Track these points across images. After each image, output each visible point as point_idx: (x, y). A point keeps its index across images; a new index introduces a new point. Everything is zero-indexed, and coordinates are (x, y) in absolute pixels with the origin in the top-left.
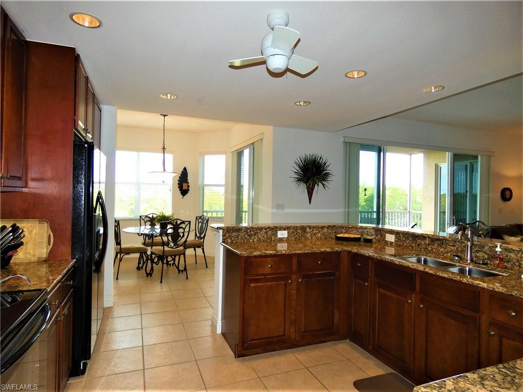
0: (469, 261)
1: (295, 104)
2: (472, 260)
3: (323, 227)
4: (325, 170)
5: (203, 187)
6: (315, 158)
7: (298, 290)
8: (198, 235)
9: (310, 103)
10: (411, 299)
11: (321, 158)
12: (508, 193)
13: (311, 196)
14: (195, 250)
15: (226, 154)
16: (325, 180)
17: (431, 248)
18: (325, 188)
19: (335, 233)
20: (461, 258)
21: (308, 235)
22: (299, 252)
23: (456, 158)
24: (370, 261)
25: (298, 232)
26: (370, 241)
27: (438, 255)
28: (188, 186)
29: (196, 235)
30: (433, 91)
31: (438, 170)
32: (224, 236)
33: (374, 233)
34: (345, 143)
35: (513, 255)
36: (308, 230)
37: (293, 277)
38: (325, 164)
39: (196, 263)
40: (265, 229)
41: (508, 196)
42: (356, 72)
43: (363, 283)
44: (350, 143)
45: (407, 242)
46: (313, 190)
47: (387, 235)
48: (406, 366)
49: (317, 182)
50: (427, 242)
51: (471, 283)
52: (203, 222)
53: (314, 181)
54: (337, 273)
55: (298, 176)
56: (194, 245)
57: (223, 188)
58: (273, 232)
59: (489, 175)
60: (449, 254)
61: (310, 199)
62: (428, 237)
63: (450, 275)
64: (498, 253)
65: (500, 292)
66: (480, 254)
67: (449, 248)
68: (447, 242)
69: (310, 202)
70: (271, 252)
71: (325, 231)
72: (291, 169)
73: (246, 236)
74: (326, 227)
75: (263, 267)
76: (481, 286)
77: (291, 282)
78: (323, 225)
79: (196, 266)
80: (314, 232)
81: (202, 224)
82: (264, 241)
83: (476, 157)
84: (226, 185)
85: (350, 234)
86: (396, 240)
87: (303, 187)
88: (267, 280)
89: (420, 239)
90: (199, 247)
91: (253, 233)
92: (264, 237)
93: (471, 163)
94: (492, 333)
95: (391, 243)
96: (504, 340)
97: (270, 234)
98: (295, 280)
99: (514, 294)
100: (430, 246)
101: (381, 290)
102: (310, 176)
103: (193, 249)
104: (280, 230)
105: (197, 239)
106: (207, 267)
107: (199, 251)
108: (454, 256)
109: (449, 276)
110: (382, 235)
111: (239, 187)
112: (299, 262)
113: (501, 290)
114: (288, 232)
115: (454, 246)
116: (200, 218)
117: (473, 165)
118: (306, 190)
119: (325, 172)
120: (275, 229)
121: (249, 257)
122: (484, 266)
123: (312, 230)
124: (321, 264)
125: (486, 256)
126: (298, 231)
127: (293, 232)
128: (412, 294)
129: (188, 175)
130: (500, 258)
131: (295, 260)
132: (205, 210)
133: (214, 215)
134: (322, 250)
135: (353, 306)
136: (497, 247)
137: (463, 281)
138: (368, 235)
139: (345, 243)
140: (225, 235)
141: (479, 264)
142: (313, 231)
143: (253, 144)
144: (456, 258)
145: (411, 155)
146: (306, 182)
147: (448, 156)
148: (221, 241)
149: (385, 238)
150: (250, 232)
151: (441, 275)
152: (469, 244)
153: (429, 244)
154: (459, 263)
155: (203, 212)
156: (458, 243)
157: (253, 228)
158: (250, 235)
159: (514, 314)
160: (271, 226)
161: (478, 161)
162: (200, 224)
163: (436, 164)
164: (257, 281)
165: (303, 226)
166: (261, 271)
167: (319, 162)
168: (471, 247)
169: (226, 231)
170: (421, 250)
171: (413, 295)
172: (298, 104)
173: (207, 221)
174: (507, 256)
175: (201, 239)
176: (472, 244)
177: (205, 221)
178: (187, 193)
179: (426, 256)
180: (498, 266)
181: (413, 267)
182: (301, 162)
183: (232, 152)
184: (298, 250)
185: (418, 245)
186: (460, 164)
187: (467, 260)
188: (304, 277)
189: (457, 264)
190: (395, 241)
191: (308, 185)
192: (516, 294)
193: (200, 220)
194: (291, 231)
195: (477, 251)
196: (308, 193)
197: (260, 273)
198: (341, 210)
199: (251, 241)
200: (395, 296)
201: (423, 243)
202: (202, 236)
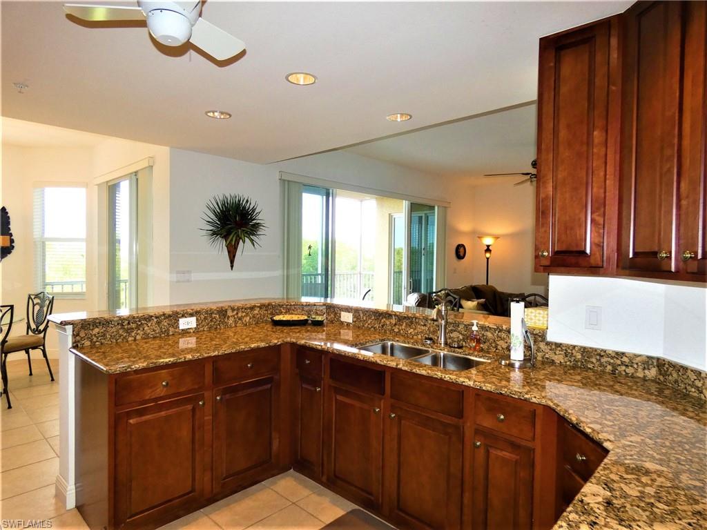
0: (443, 345)
1: (206, 113)
2: (446, 344)
3: (252, 308)
4: (254, 219)
5: (44, 243)
6: (239, 201)
7: (215, 415)
8: (33, 326)
9: (230, 116)
10: (379, 407)
11: (247, 201)
12: (462, 249)
13: (234, 256)
14: (27, 352)
15: (87, 188)
16: (253, 235)
17: (398, 329)
18: (254, 245)
19: (272, 314)
20: (434, 342)
21: (231, 321)
22: (216, 353)
23: (414, 207)
24: (323, 357)
25: (214, 318)
26: (320, 324)
27: (406, 337)
28: (12, 241)
29: (29, 327)
30: (399, 120)
31: (391, 220)
32: (74, 336)
33: (325, 311)
34: (283, 181)
35: (489, 334)
36: (230, 313)
37: (207, 394)
38: (254, 210)
39: (31, 374)
40: (156, 318)
41: (462, 254)
42: (302, 75)
43: (313, 389)
44: (289, 181)
45: (369, 322)
46: (236, 248)
47: (343, 314)
48: (372, 498)
49: (243, 236)
50: (393, 321)
51: (454, 381)
52: (42, 304)
53: (238, 236)
54: (276, 377)
55: (212, 228)
56: (27, 345)
57: (83, 245)
58: (171, 320)
59: (445, 229)
60: (420, 337)
61: (232, 262)
62: (395, 315)
63: (430, 372)
64: (475, 333)
65: (488, 391)
66: (454, 335)
67: (420, 328)
68: (417, 320)
69: (232, 267)
70: (167, 360)
71: (256, 312)
72: (201, 217)
73: (121, 332)
74: (258, 307)
75: (151, 387)
76: (466, 384)
77: (204, 404)
78: (253, 303)
79: (30, 381)
80: (240, 315)
81: (42, 307)
82: (155, 338)
83: (432, 208)
84: (88, 240)
85: (292, 314)
86: (355, 319)
87: (221, 245)
88: (161, 408)
89: (385, 317)
90: (34, 348)
91: (134, 326)
92: (154, 331)
93: (426, 214)
94: (478, 444)
95: (348, 324)
96: (491, 450)
97: (166, 324)
98: (211, 399)
99: (503, 392)
100: (397, 327)
101: (339, 397)
102: (231, 228)
103: (24, 352)
104: (183, 316)
105: (30, 333)
106: (53, 380)
107: (36, 354)
108: (426, 339)
109: (428, 373)
110: (336, 314)
111: (113, 242)
112: (216, 370)
113: (489, 389)
114: (197, 320)
115: (425, 325)
116: (37, 296)
117: (428, 217)
118: (225, 249)
119: (255, 221)
120: (174, 317)
121: (124, 374)
122: (460, 350)
123: (235, 312)
124: (251, 367)
125: (461, 337)
126: (214, 316)
127: (205, 318)
128: (380, 400)
129: (11, 220)
130: (477, 339)
131: (208, 369)
132: (47, 281)
133: (67, 289)
134: (253, 346)
135: (300, 422)
136: (473, 325)
137: (445, 379)
138: (317, 314)
139: (286, 329)
140: (78, 335)
141: (454, 347)
142: (237, 314)
143: (136, 173)
144: (429, 342)
145: (361, 201)
146: (225, 237)
147: (405, 205)
148: (70, 345)
149: (340, 317)
150: (129, 323)
151: (418, 372)
152: (443, 322)
153: (395, 324)
154: (432, 347)
155: (45, 285)
156: (430, 322)
157: (134, 317)
158: (128, 329)
159: (502, 417)
160: (168, 311)
161: (434, 213)
162: (37, 308)
163: (390, 214)
164: (140, 413)
165: (222, 307)
166: (148, 394)
167: (244, 207)
168: (445, 326)
169: (80, 326)
170: (385, 332)
171: (382, 401)
172: (211, 114)
173: (51, 302)
174: (483, 335)
175: (40, 332)
176: (447, 322)
177: (47, 302)
178: (10, 253)
179: (393, 340)
180: (475, 348)
181: (382, 363)
182: (216, 206)
183: (98, 185)
184: (214, 352)
185: (383, 326)
186: (416, 215)
187: (441, 344)
188: (224, 392)
189: (430, 350)
190: (353, 321)
191: (228, 242)
192: (506, 392)
193: (36, 301)
194: (202, 317)
195: (451, 331)
196: (229, 252)
197: (147, 398)
198: (278, 273)
199: (130, 339)
200: (357, 404)
201: (388, 323)
202: (41, 328)
